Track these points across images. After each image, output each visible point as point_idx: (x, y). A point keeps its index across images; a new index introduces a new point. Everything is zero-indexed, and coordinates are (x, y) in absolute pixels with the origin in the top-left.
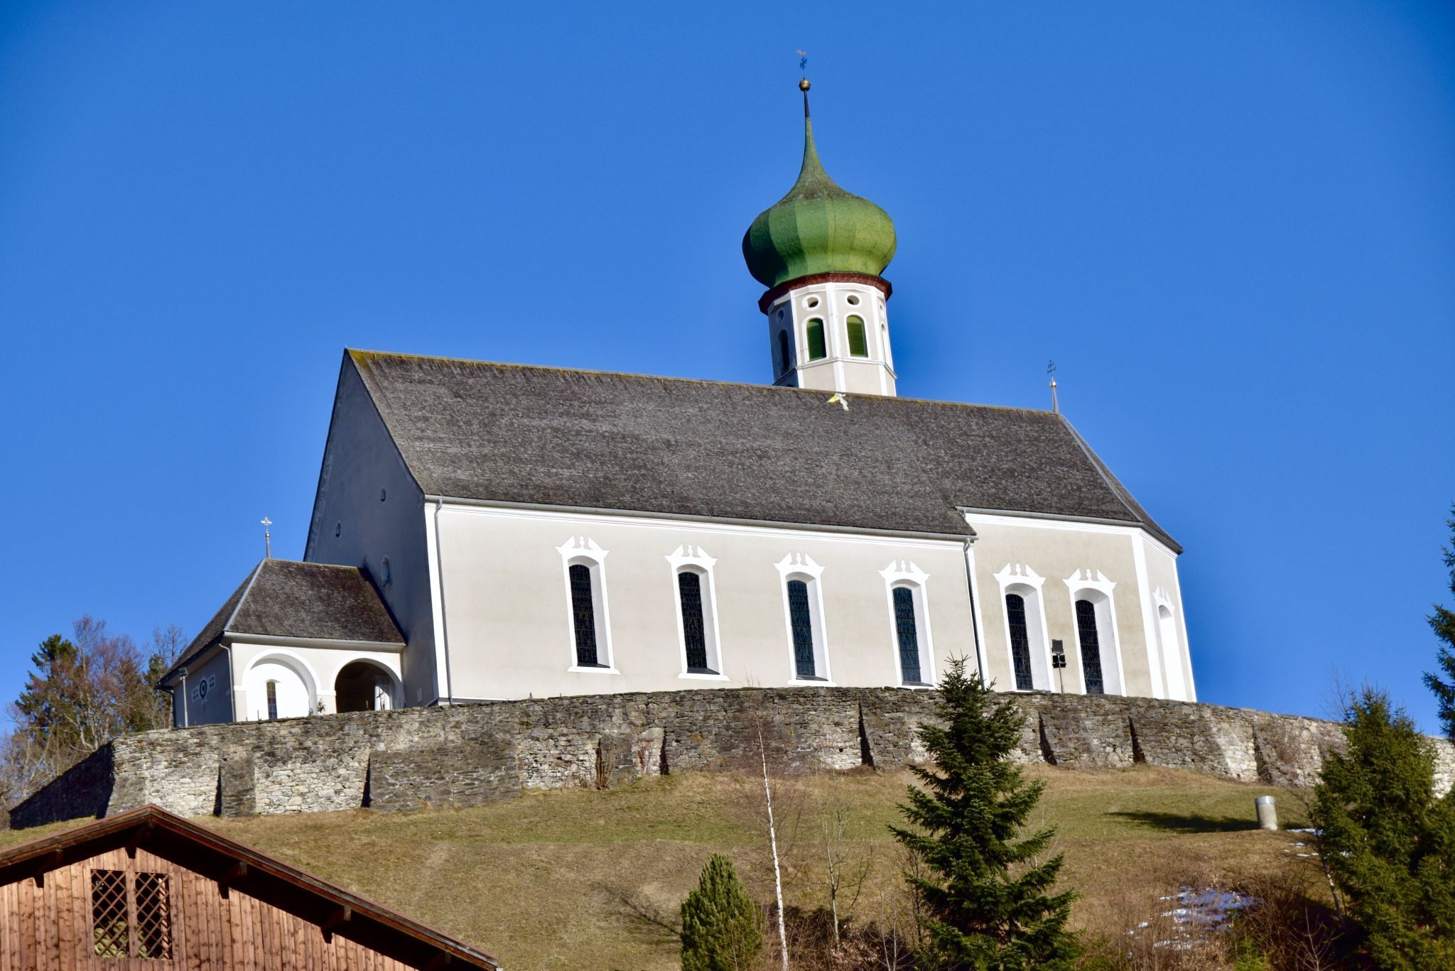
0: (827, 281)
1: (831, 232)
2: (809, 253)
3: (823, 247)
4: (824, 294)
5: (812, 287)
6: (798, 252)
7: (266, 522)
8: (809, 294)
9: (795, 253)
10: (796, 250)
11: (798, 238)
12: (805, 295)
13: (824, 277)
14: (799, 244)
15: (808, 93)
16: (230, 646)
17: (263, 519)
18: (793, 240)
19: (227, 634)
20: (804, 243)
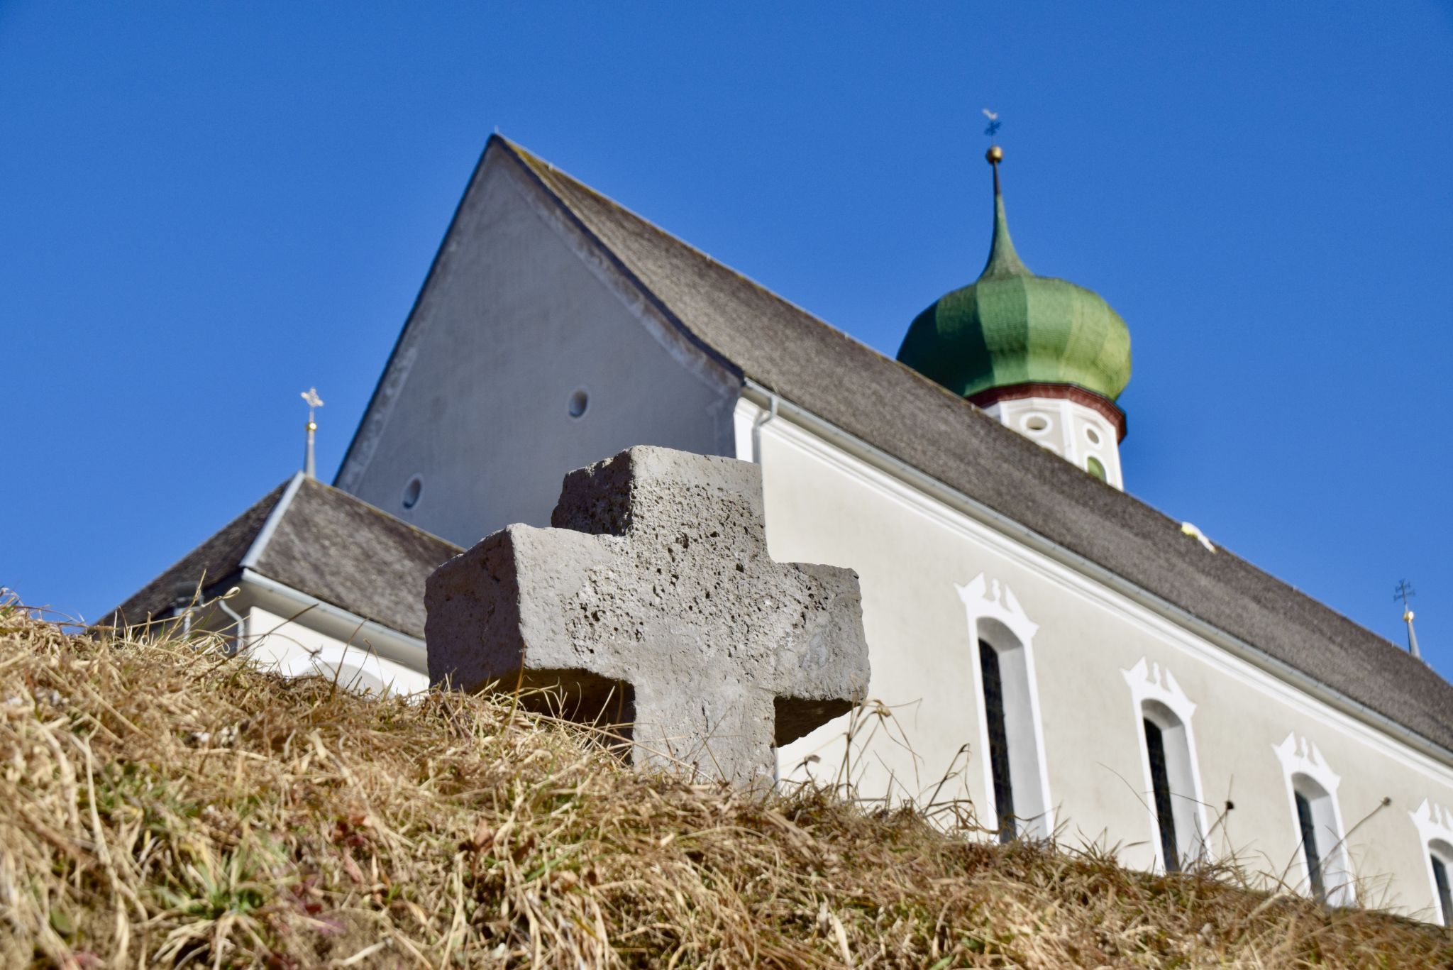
0: (1062, 397)
1: (1074, 330)
2: (1034, 353)
3: (1057, 349)
4: (1057, 415)
5: (1038, 402)
6: (1018, 348)
7: (312, 398)
8: (1032, 410)
9: (1013, 351)
10: (1015, 345)
11: (1025, 326)
12: (1025, 411)
13: (1060, 389)
14: (1025, 336)
15: (998, 167)
16: (244, 612)
17: (307, 391)
18: (1015, 328)
19: (247, 574)
20: (1032, 335)
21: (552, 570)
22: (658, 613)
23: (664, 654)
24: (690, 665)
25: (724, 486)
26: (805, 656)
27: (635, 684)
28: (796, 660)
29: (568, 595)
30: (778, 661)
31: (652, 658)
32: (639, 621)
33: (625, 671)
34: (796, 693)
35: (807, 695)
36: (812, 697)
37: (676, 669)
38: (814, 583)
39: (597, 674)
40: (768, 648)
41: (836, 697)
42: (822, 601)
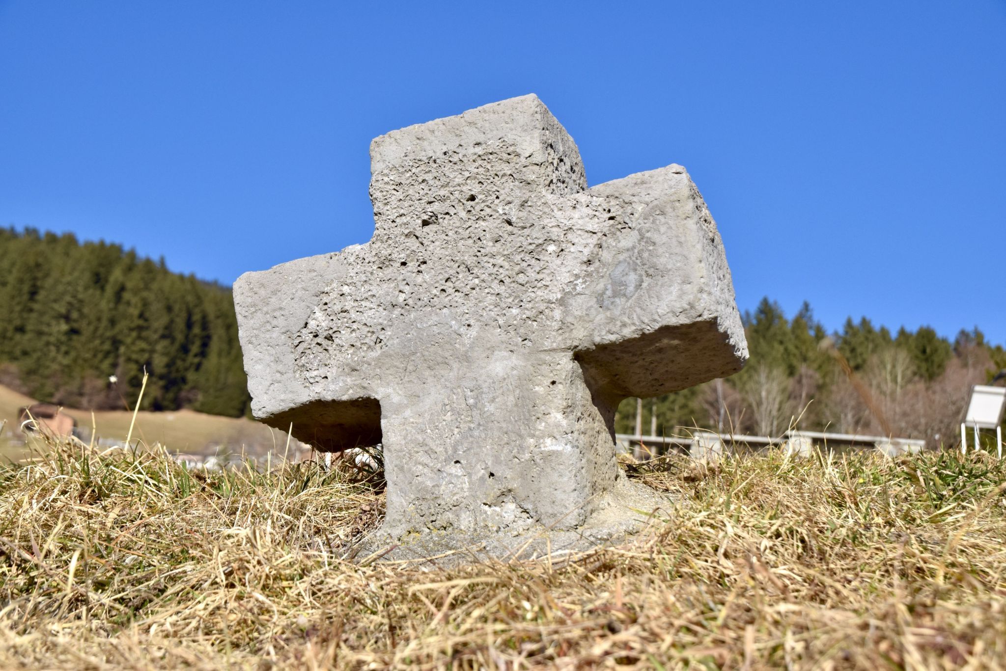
21: (274, 310)
22: (403, 311)
23: (414, 354)
24: (447, 354)
25: (481, 138)
26: (604, 293)
27: (378, 397)
28: (593, 302)
29: (295, 329)
30: (566, 313)
31: (397, 364)
32: (380, 327)
33: (364, 388)
34: (597, 340)
35: (613, 338)
36: (623, 336)
37: (431, 364)
38: (613, 202)
39: (334, 401)
40: (550, 302)
41: (657, 326)
42: (627, 220)
